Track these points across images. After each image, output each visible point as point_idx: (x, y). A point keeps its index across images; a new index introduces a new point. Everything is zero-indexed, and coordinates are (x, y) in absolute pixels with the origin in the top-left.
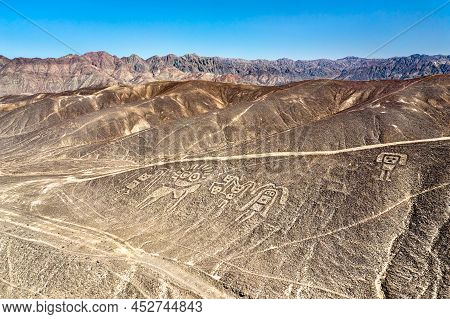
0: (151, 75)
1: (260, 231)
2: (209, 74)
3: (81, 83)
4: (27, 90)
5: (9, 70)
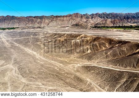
0: (91, 20)
1: (105, 80)
2: (109, 19)
3: (72, 22)
4: (58, 24)
5: (54, 19)
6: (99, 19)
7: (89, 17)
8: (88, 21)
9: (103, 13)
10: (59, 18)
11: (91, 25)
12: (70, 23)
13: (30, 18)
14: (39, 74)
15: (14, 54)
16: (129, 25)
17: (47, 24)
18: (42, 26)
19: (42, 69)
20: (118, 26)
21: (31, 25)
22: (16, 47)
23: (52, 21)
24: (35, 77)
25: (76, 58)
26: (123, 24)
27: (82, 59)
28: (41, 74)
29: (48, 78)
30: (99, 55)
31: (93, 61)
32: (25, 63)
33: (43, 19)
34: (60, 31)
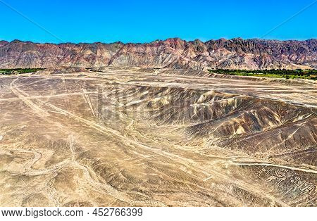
0: (208, 54)
3: (163, 59)
4: (133, 63)
5: (124, 51)
6: (225, 54)
7: (203, 48)
8: (201, 58)
9: (234, 40)
10: (134, 49)
11: (209, 66)
12: (161, 61)
13: (67, 48)
14: (150, 181)
15: (68, 135)
16: (294, 69)
17: (107, 61)
18: (96, 65)
19: (154, 172)
20: (269, 69)
21: (69, 64)
22: (62, 116)
23: (118, 55)
24: (143, 189)
25: (216, 146)
26: (280, 66)
27: (232, 149)
28: (156, 183)
29: (174, 192)
30: (269, 141)
31: (258, 153)
32: (105, 156)
33: (99, 51)
34: (142, 79)
